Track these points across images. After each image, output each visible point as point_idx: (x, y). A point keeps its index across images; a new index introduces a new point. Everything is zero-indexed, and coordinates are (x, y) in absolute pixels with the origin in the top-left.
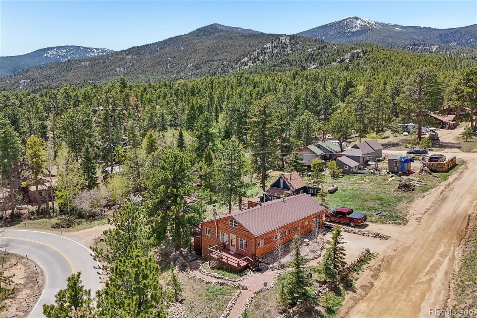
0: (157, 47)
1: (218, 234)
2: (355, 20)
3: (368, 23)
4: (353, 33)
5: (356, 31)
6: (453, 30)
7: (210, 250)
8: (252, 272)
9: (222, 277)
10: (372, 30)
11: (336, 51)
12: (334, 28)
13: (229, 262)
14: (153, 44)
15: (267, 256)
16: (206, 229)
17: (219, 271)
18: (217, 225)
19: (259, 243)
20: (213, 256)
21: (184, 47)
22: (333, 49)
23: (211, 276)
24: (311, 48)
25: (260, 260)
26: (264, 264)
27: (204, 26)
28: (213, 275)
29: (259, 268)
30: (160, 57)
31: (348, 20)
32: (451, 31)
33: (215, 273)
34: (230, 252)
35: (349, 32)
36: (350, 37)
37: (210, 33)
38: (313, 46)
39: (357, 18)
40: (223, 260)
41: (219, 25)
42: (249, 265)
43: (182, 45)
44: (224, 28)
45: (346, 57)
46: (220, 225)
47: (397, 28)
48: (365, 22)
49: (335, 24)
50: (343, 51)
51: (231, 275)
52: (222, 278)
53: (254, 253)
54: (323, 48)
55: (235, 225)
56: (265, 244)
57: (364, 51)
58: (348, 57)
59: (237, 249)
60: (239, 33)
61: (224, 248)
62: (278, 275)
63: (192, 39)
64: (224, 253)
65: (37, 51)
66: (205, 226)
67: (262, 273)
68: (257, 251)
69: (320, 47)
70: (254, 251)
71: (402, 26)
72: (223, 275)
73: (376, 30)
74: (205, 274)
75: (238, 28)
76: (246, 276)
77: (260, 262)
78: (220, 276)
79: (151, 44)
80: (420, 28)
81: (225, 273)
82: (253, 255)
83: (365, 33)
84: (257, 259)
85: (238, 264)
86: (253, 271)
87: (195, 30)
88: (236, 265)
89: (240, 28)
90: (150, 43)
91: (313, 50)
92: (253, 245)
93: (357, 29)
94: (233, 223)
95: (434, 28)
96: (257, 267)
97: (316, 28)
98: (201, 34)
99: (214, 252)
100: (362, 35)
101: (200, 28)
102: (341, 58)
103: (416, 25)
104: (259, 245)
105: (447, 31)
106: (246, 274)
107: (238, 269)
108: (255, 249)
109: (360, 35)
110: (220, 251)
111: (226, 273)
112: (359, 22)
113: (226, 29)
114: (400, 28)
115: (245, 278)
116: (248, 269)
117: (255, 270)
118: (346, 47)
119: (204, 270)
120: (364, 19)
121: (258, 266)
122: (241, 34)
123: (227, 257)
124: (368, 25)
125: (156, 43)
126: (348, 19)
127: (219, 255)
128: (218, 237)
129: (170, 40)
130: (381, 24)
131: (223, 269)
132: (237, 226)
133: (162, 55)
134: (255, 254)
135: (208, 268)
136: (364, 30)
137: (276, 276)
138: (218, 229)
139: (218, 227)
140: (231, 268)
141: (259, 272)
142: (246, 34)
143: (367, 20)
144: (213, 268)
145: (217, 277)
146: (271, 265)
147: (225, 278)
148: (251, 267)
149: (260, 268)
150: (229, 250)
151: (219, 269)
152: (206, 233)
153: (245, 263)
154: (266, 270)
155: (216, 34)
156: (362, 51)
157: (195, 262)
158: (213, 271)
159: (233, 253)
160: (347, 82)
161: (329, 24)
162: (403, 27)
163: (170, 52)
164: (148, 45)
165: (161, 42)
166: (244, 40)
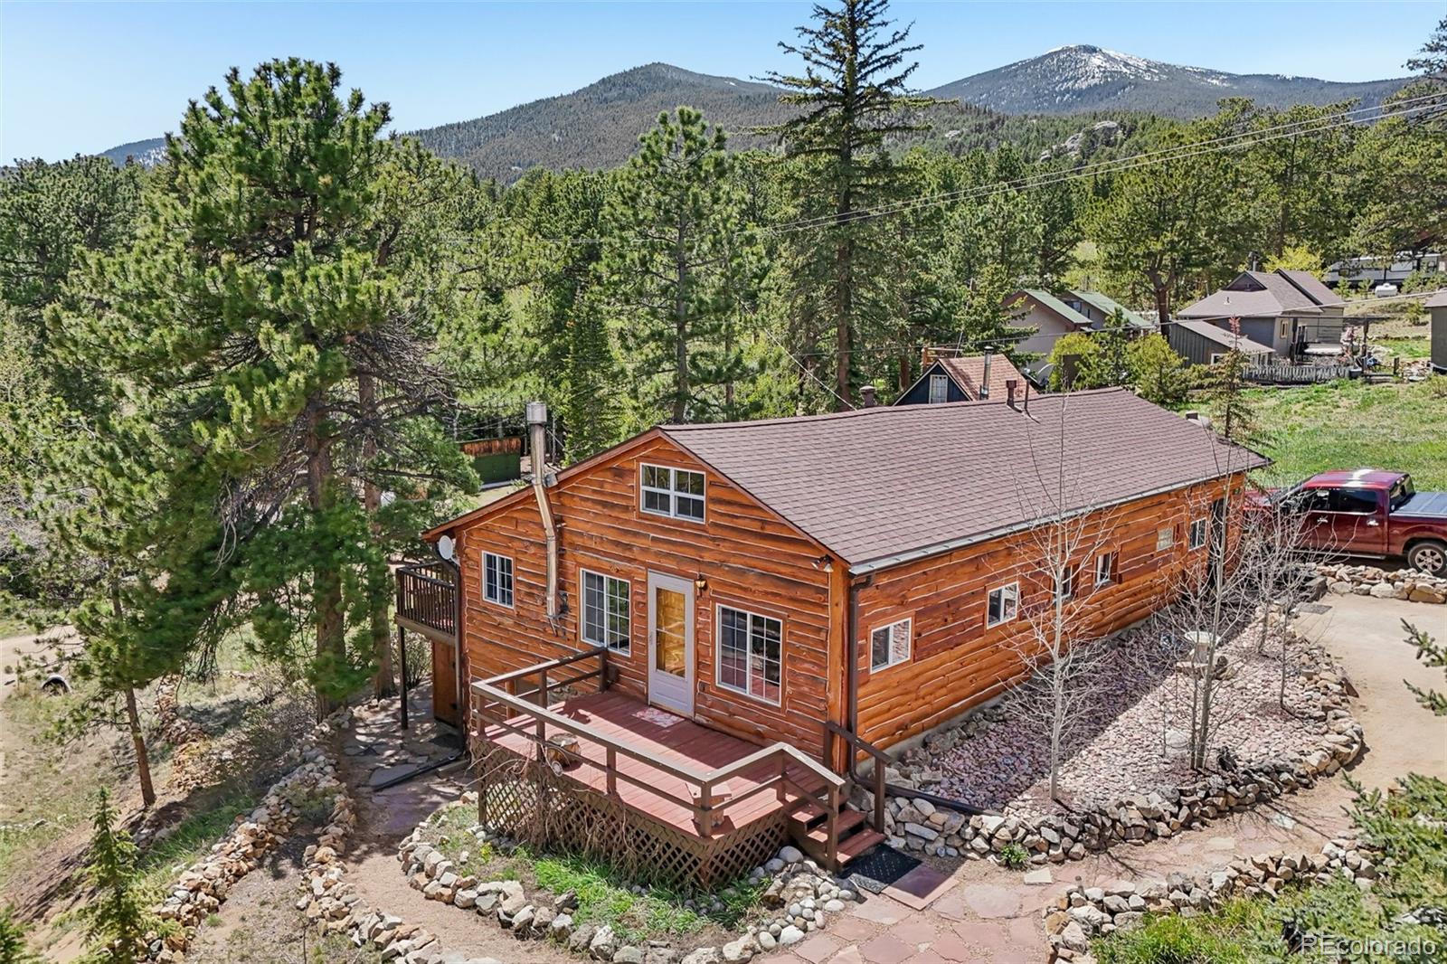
0: (479, 134)
1: (561, 586)
2: (1086, 56)
3: (1126, 65)
4: (1080, 93)
5: (1090, 88)
6: (1387, 85)
7: (485, 697)
8: (826, 883)
9: (564, 921)
10: (1136, 85)
11: (1035, 133)
12: (1020, 78)
13: (623, 789)
14: (466, 125)
15: (937, 742)
16: (491, 560)
17: (549, 866)
18: (557, 520)
19: (883, 638)
20: (513, 742)
21: (560, 134)
22: (1025, 129)
23: (471, 906)
24: (953, 129)
25: (891, 774)
26: (928, 808)
27: (621, 71)
28: (485, 904)
29: (882, 846)
30: (488, 163)
31: (1062, 56)
32: (1382, 87)
33: (512, 887)
34: (648, 715)
35: (1067, 90)
36: (1069, 105)
37: (642, 91)
38: (960, 124)
39: (1092, 50)
40: (583, 774)
41: (668, 67)
42: (803, 817)
43: (556, 126)
44: (683, 78)
45: (1068, 144)
46: (574, 523)
47: (1215, 82)
48: (1114, 60)
49: (1025, 65)
50: (1057, 134)
51: (639, 911)
52: (561, 936)
53: (838, 716)
54: (992, 126)
55: (684, 506)
56: (920, 650)
57: (1128, 124)
58: (1075, 145)
59: (702, 689)
60: (730, 91)
61: (606, 687)
62: (1089, 911)
63: (585, 109)
64: (598, 725)
65: (115, 149)
66: (482, 544)
67: (921, 890)
68: (865, 697)
69: (980, 125)
70: (836, 696)
71: (1229, 75)
72: (572, 904)
73: (1147, 85)
74: (433, 888)
75: (727, 79)
76: (774, 920)
77: (892, 793)
78: (543, 914)
79: (459, 125)
80: (1284, 80)
81: (590, 884)
82: (830, 732)
83: (1115, 94)
84: (865, 765)
85: (702, 807)
86: (841, 872)
87: (595, 81)
88: (684, 819)
89: (733, 80)
90: (455, 122)
91: (959, 136)
92: (835, 651)
93: (1092, 82)
94: (673, 493)
95: (1327, 78)
96: (867, 840)
97: (966, 80)
98: (614, 93)
99: (523, 711)
100: (1105, 100)
101: (609, 78)
102: (1054, 147)
103: (1272, 73)
104: (881, 656)
105: (1368, 89)
106: (776, 904)
107: (706, 854)
108: (851, 682)
109: (1101, 100)
110: (569, 710)
111: (600, 884)
112: (1096, 60)
113: (691, 80)
114: (1223, 80)
115: (766, 938)
116: (791, 853)
117: (851, 866)
118: (1066, 122)
119: (435, 857)
120: (1112, 53)
121: (878, 826)
122: (735, 95)
123: (612, 749)
124: (1125, 70)
125: (475, 122)
126: (1063, 51)
127: (550, 731)
128: (563, 609)
129: (518, 111)
130: (1163, 68)
131: (575, 849)
132: (697, 509)
133: (492, 156)
134: (850, 727)
135: (471, 838)
136: (1115, 84)
137: (1075, 934)
138: (561, 554)
139: (560, 534)
140: (643, 841)
141: (890, 879)
142: (751, 94)
143: (1122, 55)
144: (503, 839)
145: (521, 916)
146: (990, 822)
147: (580, 936)
148: (820, 836)
149: (897, 843)
150: (644, 702)
151: (548, 846)
152: (491, 593)
153: (768, 802)
154: (948, 867)
155: (658, 94)
156: (1122, 125)
157: (413, 788)
158: (499, 863)
159: (665, 721)
160: (1096, 183)
161: (1006, 67)
162: (1232, 78)
163: (518, 147)
164: (451, 127)
165: (489, 118)
166: (746, 113)
